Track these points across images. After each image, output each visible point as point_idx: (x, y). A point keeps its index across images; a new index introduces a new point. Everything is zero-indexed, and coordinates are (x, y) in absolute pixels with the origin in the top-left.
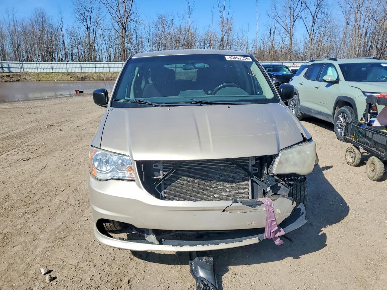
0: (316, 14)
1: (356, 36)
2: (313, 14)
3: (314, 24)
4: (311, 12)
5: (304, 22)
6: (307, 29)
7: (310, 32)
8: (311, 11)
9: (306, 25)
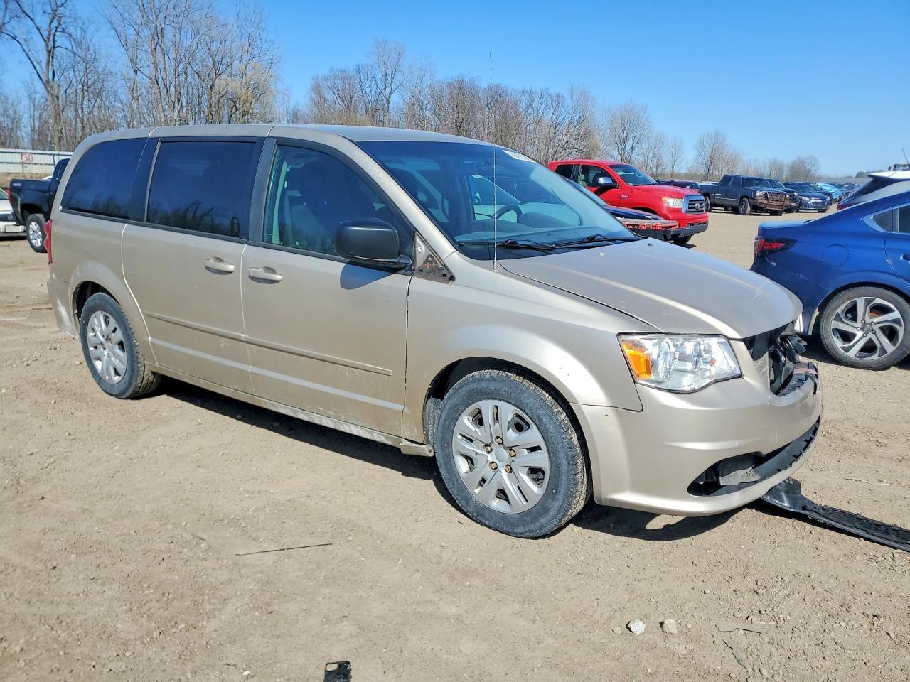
0: (52, 36)
1: (164, 102)
2: (45, 34)
3: (51, 58)
4: (38, 28)
5: (24, 50)
6: (36, 69)
7: (44, 78)
8: (39, 25)
9: (32, 60)
